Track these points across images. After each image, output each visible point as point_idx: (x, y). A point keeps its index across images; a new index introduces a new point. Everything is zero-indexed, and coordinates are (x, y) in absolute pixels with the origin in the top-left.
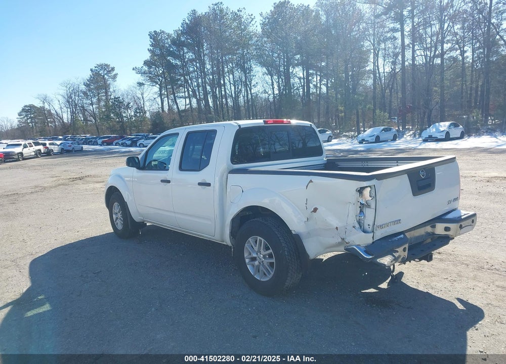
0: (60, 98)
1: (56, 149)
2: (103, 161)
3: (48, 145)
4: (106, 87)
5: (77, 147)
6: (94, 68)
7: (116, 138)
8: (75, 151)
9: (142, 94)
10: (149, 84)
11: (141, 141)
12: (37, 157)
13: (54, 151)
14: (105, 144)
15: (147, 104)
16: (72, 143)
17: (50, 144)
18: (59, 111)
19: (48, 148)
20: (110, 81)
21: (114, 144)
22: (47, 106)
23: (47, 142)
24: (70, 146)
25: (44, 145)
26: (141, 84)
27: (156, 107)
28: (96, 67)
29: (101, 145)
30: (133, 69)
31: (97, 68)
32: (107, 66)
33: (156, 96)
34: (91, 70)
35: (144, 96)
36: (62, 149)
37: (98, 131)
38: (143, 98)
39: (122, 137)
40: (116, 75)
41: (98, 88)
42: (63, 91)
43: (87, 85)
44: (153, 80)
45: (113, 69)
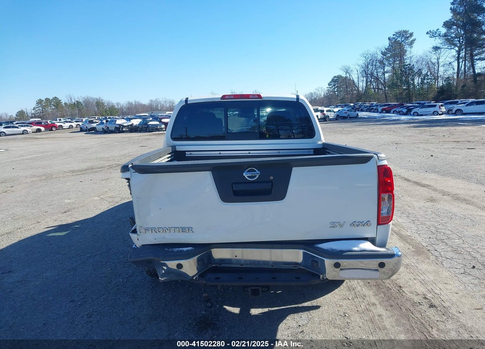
0: (358, 68)
1: (332, 115)
3: (325, 112)
4: (402, 53)
5: (353, 114)
6: (392, 36)
7: (395, 106)
8: (350, 118)
9: (438, 59)
10: (446, 47)
11: (416, 110)
13: (330, 118)
14: (384, 111)
15: (441, 69)
16: (348, 111)
17: (327, 111)
18: (356, 80)
19: (324, 114)
20: (407, 48)
21: (392, 111)
23: (325, 109)
24: (346, 113)
25: (322, 111)
26: (436, 48)
27: (451, 72)
28: (394, 35)
29: (380, 113)
30: (427, 33)
31: (395, 36)
32: (405, 32)
33: (453, 60)
34: (389, 39)
35: (440, 61)
36: (338, 115)
38: (438, 63)
39: (401, 105)
40: (414, 40)
41: (393, 56)
42: (362, 62)
43: (384, 54)
44: (449, 41)
45: (411, 35)
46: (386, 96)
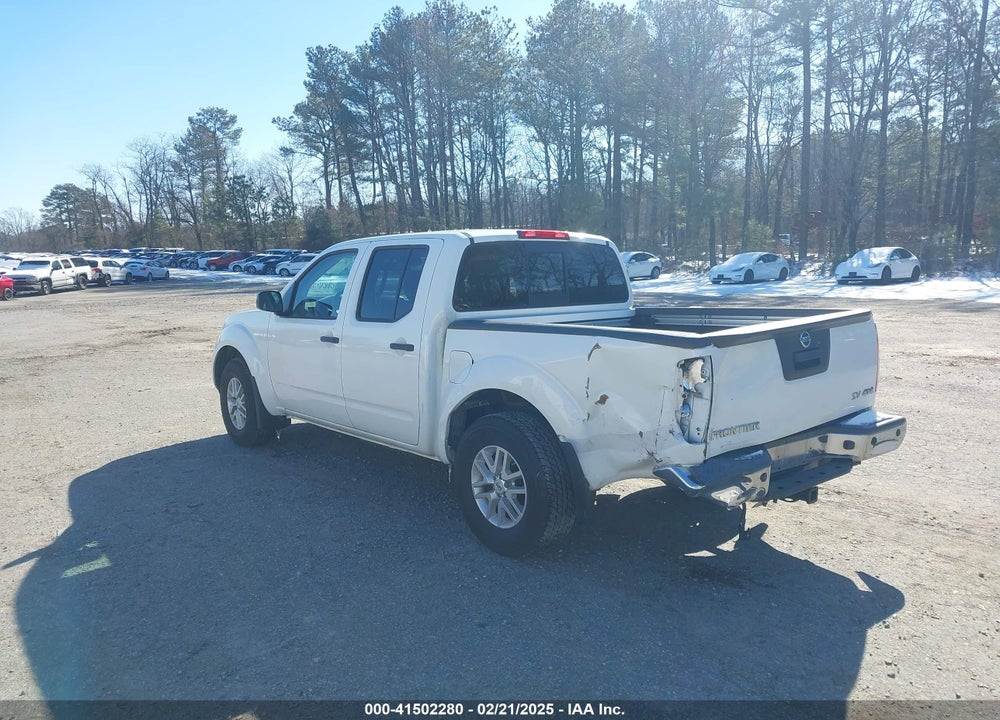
0: (127, 173)
1: (116, 274)
2: (209, 301)
3: (100, 266)
4: (219, 154)
5: (157, 271)
6: (195, 117)
7: (234, 257)
8: (154, 279)
9: (289, 171)
10: (303, 151)
11: (283, 265)
12: (78, 288)
13: (113, 279)
14: (213, 267)
15: (299, 191)
16: (148, 264)
17: (105, 264)
18: (124, 200)
19: (100, 271)
20: (226, 143)
21: (231, 267)
22: (100, 189)
23: (100, 260)
24: (144, 269)
25: (94, 264)
26: (287, 152)
27: (315, 198)
28: (199, 115)
29: (205, 269)
30: (274, 121)
31: (201, 117)
32: (222, 112)
33: (317, 176)
34: (190, 120)
35: (294, 175)
36: (129, 274)
37: (200, 242)
38: (290, 179)
39: (246, 256)
40: (240, 130)
41: (202, 156)
42: (133, 159)
43: (180, 150)
44: (311, 143)
45: (233, 119)
46: (199, 236)
